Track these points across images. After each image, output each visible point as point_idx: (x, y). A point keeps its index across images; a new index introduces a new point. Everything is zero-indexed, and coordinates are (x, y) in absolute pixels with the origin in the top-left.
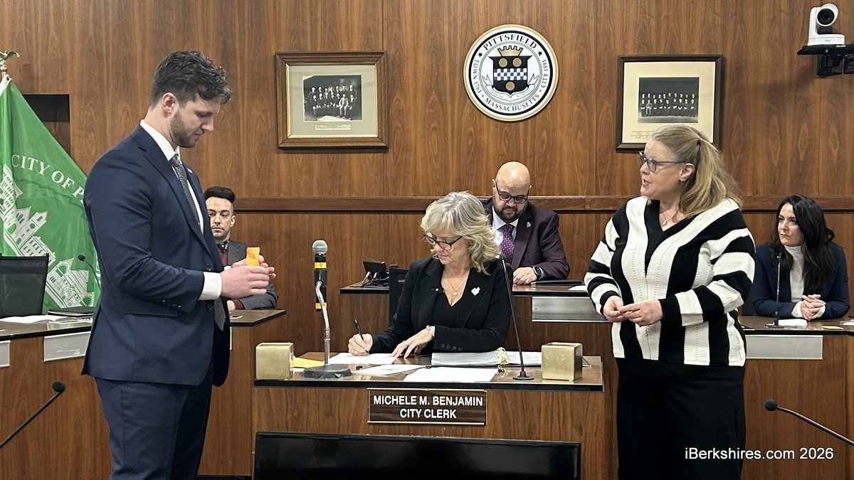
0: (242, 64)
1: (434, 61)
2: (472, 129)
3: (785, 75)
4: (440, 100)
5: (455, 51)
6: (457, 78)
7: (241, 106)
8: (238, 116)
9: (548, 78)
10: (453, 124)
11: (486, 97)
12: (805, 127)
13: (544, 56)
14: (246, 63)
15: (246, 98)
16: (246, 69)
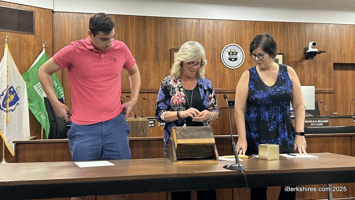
0: (161, 52)
1: (213, 52)
2: (223, 71)
3: (298, 59)
4: (215, 63)
5: (219, 50)
6: (219, 57)
7: (161, 63)
8: (160, 66)
9: (242, 58)
10: (218, 69)
11: (227, 62)
12: (303, 72)
13: (241, 52)
14: (162, 51)
15: (162, 61)
16: (162, 53)
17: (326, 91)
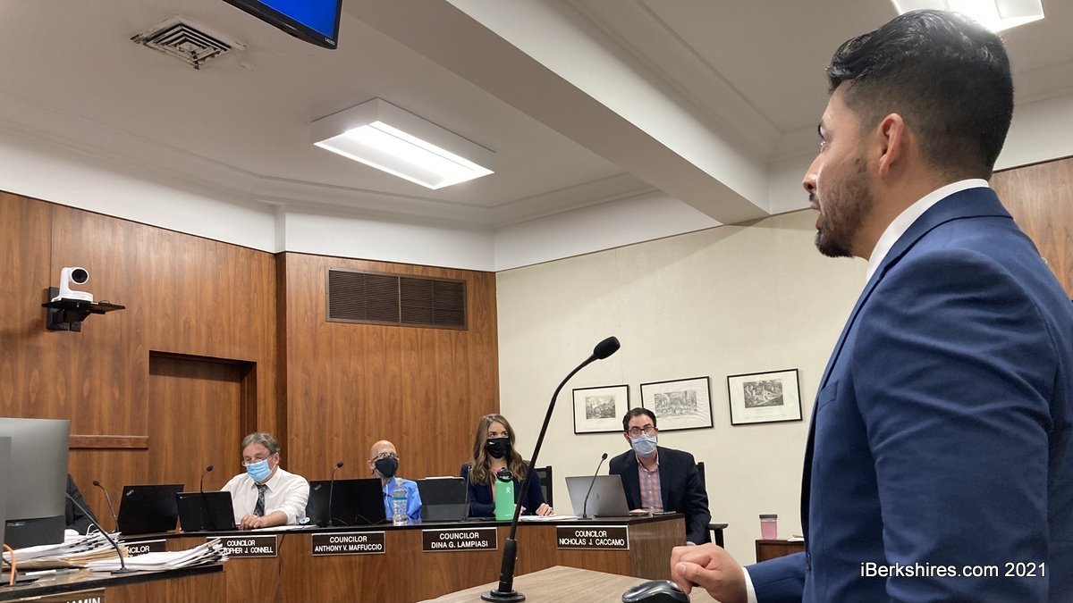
3: (17, 325)
17: (123, 442)
